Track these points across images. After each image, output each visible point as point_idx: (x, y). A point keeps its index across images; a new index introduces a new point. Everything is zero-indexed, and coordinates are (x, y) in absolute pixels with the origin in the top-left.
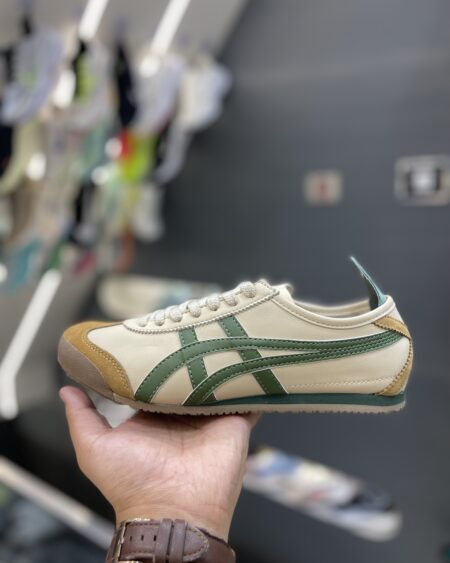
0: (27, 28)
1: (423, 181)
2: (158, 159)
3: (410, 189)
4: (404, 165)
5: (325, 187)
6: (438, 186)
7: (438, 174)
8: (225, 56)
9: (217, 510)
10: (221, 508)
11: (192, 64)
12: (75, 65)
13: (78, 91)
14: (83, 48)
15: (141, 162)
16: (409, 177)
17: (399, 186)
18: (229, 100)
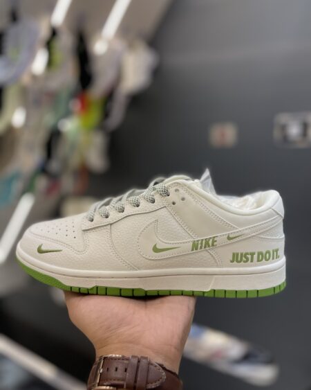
0: (14, 17)
1: (294, 130)
2: (106, 114)
3: (285, 139)
5: (225, 135)
6: (304, 133)
7: (305, 126)
8: (155, 41)
9: (173, 350)
10: (176, 348)
11: (131, 46)
12: (49, 45)
13: (50, 63)
14: (54, 33)
15: (94, 116)
16: (284, 128)
17: (277, 134)
18: (157, 73)
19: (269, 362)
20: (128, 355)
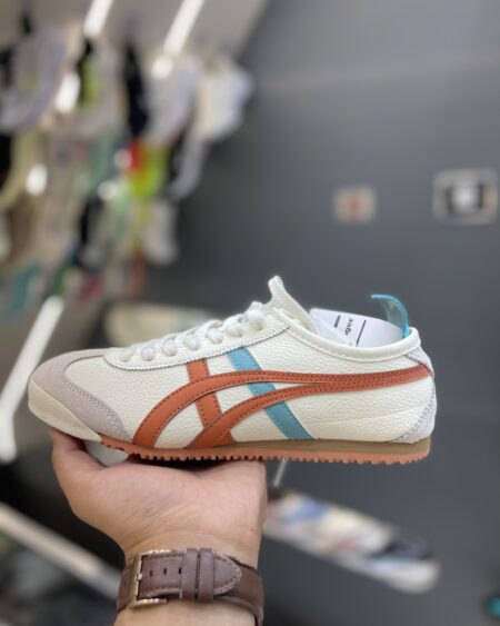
0: (27, 26)
1: (465, 198)
2: (172, 173)
3: (451, 207)
4: (443, 180)
5: (357, 204)
6: (480, 204)
7: (481, 190)
8: (246, 58)
11: (210, 66)
12: (80, 68)
13: (83, 96)
14: (88, 48)
15: (153, 176)
16: (449, 194)
17: (438, 205)
18: (251, 107)
19: (425, 557)
20: (181, 548)
